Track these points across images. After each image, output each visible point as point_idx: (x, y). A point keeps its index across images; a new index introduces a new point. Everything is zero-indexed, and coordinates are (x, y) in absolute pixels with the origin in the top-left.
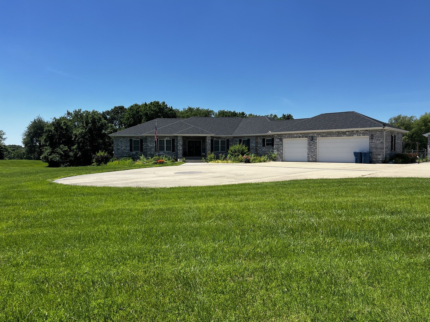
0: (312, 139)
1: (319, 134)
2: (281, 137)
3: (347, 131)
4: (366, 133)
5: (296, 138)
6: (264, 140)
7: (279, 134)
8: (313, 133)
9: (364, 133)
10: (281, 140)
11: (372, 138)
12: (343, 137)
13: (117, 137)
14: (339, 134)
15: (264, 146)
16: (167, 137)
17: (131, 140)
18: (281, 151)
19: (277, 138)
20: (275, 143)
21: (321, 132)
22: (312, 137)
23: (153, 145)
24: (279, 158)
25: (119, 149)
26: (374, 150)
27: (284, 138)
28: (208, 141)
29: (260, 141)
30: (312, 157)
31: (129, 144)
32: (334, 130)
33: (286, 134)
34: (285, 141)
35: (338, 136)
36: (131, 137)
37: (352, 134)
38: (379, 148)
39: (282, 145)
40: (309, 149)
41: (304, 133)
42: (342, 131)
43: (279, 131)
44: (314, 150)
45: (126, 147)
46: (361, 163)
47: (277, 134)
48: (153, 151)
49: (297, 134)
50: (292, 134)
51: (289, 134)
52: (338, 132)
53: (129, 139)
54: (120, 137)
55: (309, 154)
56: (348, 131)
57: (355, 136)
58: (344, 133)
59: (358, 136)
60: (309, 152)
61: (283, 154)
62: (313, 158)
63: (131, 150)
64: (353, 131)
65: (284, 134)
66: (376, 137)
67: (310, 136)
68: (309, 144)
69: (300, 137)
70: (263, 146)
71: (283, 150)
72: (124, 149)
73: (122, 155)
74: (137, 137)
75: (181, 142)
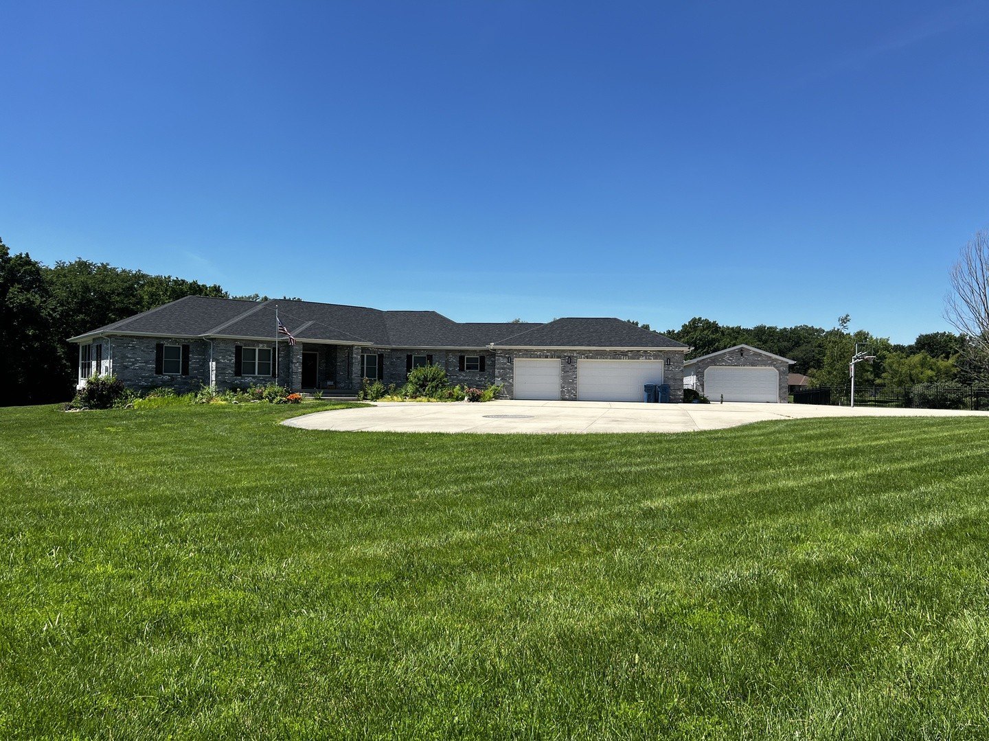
0: (569, 362)
1: (581, 353)
2: (511, 356)
3: (629, 351)
4: (659, 355)
5: (540, 357)
6: (462, 358)
7: (505, 350)
8: (570, 350)
9: (657, 355)
10: (510, 360)
11: (668, 362)
12: (622, 360)
13: (123, 336)
14: (616, 355)
15: (462, 369)
16: (262, 342)
17: (159, 347)
18: (511, 381)
19: (501, 356)
20: (497, 366)
21: (585, 350)
22: (569, 357)
23: (230, 360)
24: (506, 393)
25: (126, 367)
26: (671, 383)
27: (516, 357)
28: (357, 357)
29: (454, 360)
30: (569, 391)
31: (153, 356)
32: (608, 349)
33: (520, 350)
34: (516, 361)
35: (613, 359)
36: (160, 338)
37: (636, 355)
38: (678, 379)
39: (512, 369)
40: (564, 378)
41: (555, 351)
42: (622, 350)
43: (506, 344)
44: (573, 381)
45: (147, 362)
46: (656, 401)
47: (501, 349)
48: (229, 373)
49: (541, 351)
50: (531, 350)
51: (525, 350)
52: (615, 352)
53: (154, 343)
54: (131, 336)
55: (564, 387)
56: (631, 351)
57: (642, 360)
58: (624, 354)
59: (646, 359)
60: (563, 383)
61: (513, 385)
62: (569, 393)
63: (159, 371)
64: (639, 351)
65: (516, 350)
66: (674, 363)
67: (565, 356)
68: (564, 370)
69: (547, 357)
70: (459, 370)
71: (513, 379)
72: (141, 368)
73: (133, 383)
74: (176, 340)
75: (298, 358)
